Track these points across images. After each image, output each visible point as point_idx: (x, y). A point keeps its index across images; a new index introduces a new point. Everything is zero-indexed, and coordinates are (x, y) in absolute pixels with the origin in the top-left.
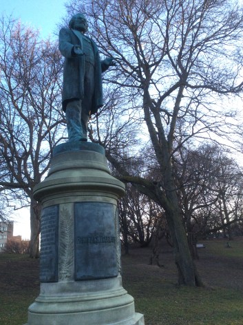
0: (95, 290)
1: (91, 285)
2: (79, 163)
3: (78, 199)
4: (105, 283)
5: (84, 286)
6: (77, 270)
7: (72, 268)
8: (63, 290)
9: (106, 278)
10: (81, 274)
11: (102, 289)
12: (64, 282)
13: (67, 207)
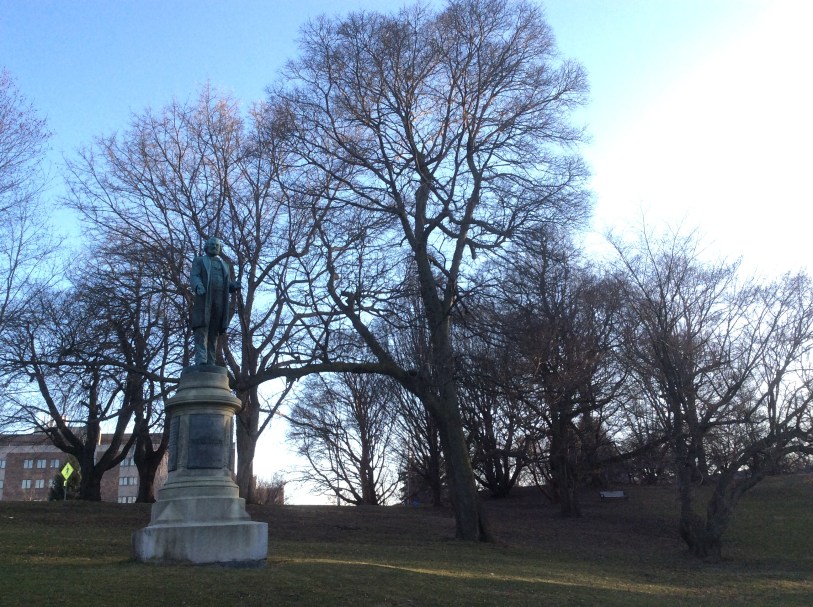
0: (201, 475)
1: (198, 471)
2: (196, 383)
3: (193, 412)
4: (215, 471)
5: (193, 472)
6: (188, 463)
7: (186, 461)
8: (179, 476)
9: (210, 468)
10: (191, 465)
11: (206, 475)
12: (180, 470)
13: (185, 419)
